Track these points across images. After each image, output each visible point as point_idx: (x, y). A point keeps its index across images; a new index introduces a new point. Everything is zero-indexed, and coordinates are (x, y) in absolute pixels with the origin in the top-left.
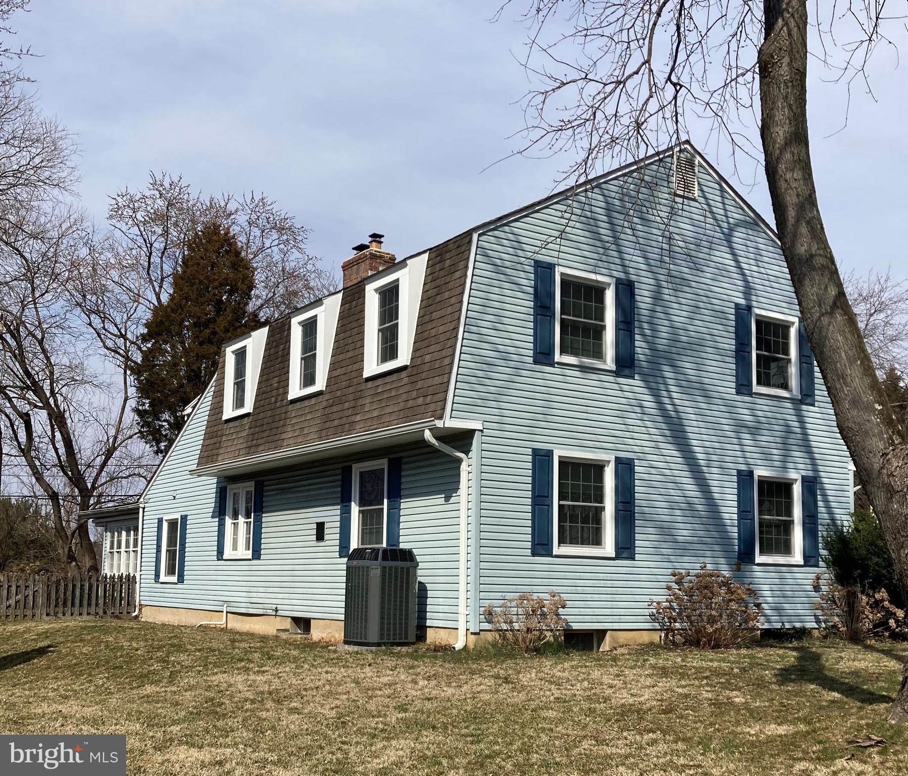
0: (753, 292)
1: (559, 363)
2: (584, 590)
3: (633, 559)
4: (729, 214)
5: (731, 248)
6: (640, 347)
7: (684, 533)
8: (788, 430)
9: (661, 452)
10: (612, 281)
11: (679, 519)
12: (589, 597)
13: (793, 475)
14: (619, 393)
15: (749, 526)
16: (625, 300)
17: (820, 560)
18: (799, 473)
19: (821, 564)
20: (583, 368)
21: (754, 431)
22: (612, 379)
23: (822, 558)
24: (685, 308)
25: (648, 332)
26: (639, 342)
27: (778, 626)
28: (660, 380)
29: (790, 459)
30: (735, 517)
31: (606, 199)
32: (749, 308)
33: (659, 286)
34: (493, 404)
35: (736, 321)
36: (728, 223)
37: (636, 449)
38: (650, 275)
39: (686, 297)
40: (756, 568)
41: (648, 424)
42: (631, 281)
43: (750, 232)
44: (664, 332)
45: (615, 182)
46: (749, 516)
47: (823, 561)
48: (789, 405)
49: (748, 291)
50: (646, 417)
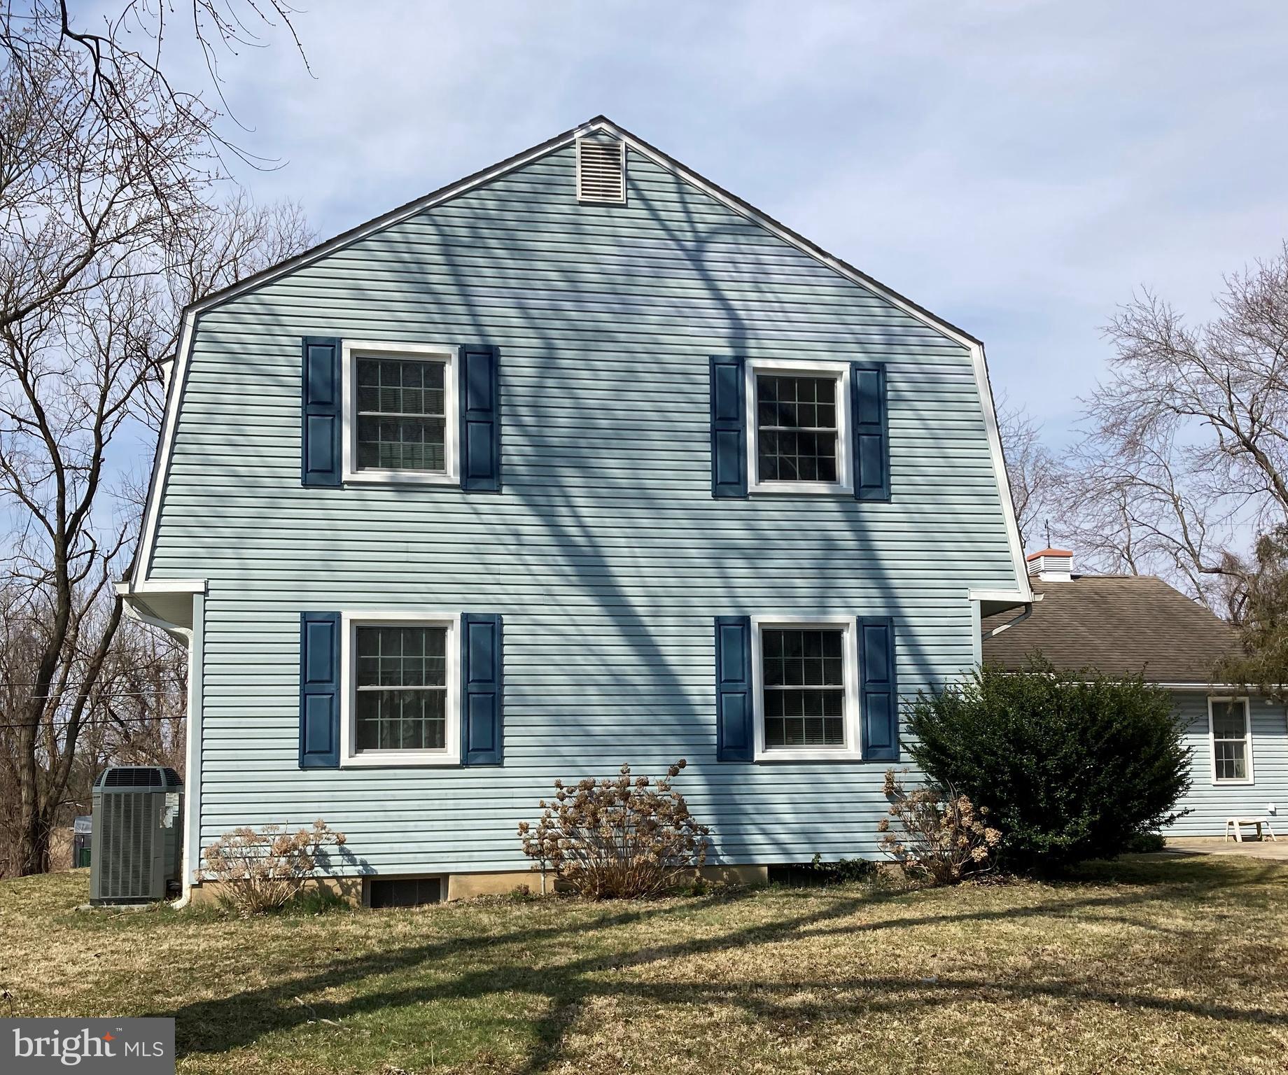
0: (749, 333)
1: (349, 483)
2: (400, 816)
3: (500, 765)
4: (696, 217)
5: (701, 269)
6: (513, 445)
7: (605, 721)
8: (830, 546)
9: (556, 600)
10: (453, 352)
11: (595, 699)
12: (411, 825)
13: (839, 617)
14: (474, 518)
15: (740, 702)
16: (480, 377)
17: (901, 749)
18: (853, 613)
19: (905, 756)
20: (399, 487)
21: (754, 554)
22: (457, 497)
23: (905, 747)
24: (603, 375)
25: (528, 420)
26: (510, 437)
27: (808, 859)
28: (554, 491)
29: (832, 592)
30: (713, 690)
31: (439, 230)
32: (740, 361)
33: (551, 348)
34: (229, 553)
35: (713, 384)
36: (694, 231)
37: (505, 599)
38: (530, 332)
39: (607, 359)
40: (758, 769)
41: (530, 559)
42: (491, 346)
43: (742, 239)
44: (563, 417)
45: (459, 202)
46: (742, 687)
47: (909, 751)
48: (832, 506)
49: (739, 333)
50: (524, 550)
